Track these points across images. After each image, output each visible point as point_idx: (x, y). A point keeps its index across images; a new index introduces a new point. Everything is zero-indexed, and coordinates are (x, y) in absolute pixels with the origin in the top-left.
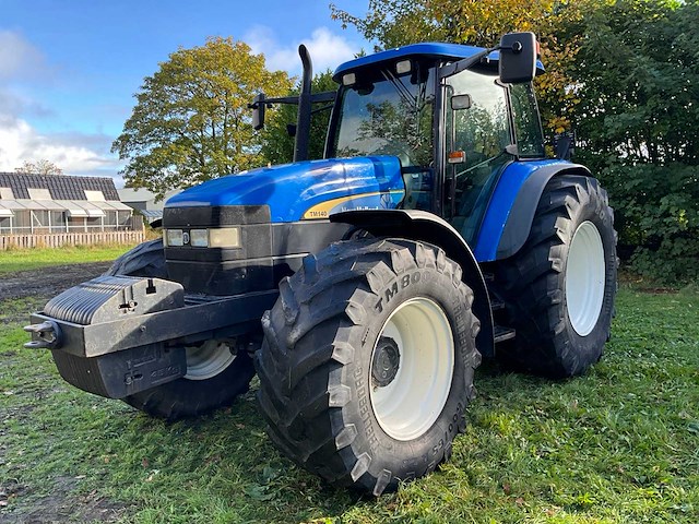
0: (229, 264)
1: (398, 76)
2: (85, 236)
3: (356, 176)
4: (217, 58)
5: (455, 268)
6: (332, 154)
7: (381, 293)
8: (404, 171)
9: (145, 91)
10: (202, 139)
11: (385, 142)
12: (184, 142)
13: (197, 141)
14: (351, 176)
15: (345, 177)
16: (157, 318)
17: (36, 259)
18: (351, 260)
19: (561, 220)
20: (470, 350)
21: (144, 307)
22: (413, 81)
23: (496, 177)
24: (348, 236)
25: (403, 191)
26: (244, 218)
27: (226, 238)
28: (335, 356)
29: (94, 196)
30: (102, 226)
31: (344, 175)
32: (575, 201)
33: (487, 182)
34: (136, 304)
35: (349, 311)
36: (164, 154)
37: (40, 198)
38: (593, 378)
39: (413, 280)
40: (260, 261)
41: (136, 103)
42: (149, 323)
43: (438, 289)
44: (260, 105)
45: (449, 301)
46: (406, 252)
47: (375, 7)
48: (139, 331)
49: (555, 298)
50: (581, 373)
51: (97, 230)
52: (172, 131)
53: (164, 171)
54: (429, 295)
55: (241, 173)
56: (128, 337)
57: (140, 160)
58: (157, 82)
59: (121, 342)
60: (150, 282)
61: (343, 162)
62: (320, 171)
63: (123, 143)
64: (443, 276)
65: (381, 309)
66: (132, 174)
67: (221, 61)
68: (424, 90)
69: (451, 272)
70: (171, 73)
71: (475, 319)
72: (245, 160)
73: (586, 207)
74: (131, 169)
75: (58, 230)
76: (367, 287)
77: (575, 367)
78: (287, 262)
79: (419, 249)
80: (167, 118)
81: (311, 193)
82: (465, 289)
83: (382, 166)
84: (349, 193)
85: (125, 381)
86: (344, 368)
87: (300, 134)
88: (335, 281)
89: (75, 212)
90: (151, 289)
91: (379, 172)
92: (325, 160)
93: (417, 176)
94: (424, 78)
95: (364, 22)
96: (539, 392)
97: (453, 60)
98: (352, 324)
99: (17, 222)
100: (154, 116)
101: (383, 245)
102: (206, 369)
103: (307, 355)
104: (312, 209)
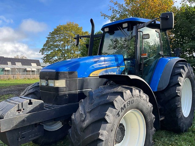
0: (61, 93)
1: (123, 28)
2: (31, 76)
3: (108, 61)
4: (69, 28)
5: (146, 97)
6: (100, 54)
7: (119, 109)
8: (125, 60)
9: (49, 36)
10: (64, 50)
11: (115, 51)
12: (60, 50)
13: (63, 50)
14: (107, 61)
15: (105, 62)
16: (31, 115)
17: (16, 82)
18: (107, 95)
19: (179, 77)
20: (152, 129)
21: (27, 110)
22: (128, 30)
23: (156, 62)
24: (105, 84)
25: (124, 67)
26: (68, 76)
27: (60, 83)
28: (100, 137)
29: (34, 65)
30: (36, 73)
31: (105, 61)
32: (184, 71)
33: (153, 64)
34: (24, 109)
35: (106, 117)
36: (54, 53)
37: (19, 65)
38: (190, 133)
39: (132, 103)
40: (73, 92)
41: (47, 39)
42: (28, 118)
43: (140, 106)
44: (78, 38)
45: (145, 110)
46: (128, 92)
47: (114, 13)
48: (24, 121)
49: (178, 105)
50: (186, 131)
51: (34, 74)
52: (57, 47)
53: (54, 58)
54: (137, 108)
55: (68, 60)
56: (19, 123)
57: (47, 55)
58: (53, 34)
59: (16, 125)
60: (30, 100)
61: (104, 56)
62: (96, 60)
63: (42, 51)
64: (142, 101)
65: (119, 116)
66: (45, 59)
67: (70, 29)
68: (132, 33)
69: (145, 99)
70: (57, 31)
71: (153, 116)
72: (76, 55)
73: (187, 73)
74: (45, 57)
75: (23, 74)
76: (113, 106)
77: (184, 129)
78: (83, 92)
79: (133, 90)
80: (55, 44)
81: (93, 67)
82: (150, 105)
83: (118, 58)
84: (106, 67)
85: (18, 140)
86: (104, 142)
87: (90, 47)
88: (101, 104)
89: (28, 69)
90: (30, 103)
91: (116, 60)
92: (98, 56)
93: (129, 61)
94: (132, 29)
95: (111, 17)
96: (173, 139)
97: (142, 23)
98: (107, 123)
99: (12, 72)
100: (51, 43)
101: (119, 89)
102: (55, 127)
103: (88, 136)
104: (93, 73)
